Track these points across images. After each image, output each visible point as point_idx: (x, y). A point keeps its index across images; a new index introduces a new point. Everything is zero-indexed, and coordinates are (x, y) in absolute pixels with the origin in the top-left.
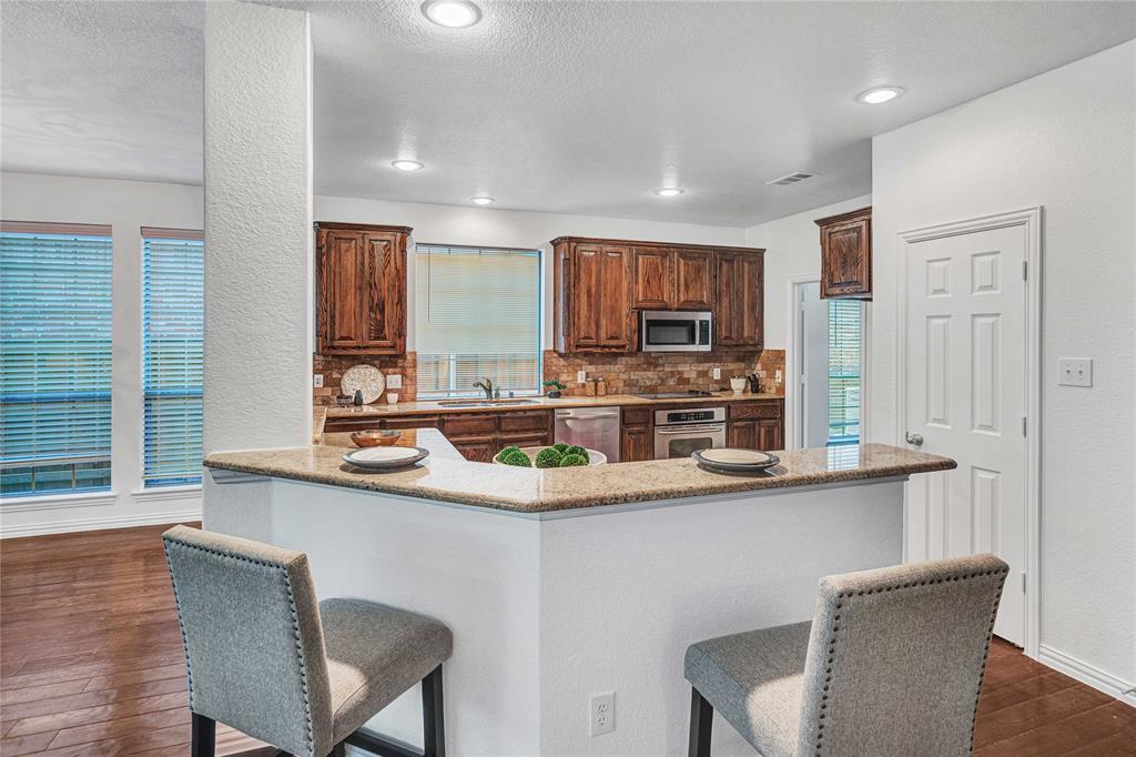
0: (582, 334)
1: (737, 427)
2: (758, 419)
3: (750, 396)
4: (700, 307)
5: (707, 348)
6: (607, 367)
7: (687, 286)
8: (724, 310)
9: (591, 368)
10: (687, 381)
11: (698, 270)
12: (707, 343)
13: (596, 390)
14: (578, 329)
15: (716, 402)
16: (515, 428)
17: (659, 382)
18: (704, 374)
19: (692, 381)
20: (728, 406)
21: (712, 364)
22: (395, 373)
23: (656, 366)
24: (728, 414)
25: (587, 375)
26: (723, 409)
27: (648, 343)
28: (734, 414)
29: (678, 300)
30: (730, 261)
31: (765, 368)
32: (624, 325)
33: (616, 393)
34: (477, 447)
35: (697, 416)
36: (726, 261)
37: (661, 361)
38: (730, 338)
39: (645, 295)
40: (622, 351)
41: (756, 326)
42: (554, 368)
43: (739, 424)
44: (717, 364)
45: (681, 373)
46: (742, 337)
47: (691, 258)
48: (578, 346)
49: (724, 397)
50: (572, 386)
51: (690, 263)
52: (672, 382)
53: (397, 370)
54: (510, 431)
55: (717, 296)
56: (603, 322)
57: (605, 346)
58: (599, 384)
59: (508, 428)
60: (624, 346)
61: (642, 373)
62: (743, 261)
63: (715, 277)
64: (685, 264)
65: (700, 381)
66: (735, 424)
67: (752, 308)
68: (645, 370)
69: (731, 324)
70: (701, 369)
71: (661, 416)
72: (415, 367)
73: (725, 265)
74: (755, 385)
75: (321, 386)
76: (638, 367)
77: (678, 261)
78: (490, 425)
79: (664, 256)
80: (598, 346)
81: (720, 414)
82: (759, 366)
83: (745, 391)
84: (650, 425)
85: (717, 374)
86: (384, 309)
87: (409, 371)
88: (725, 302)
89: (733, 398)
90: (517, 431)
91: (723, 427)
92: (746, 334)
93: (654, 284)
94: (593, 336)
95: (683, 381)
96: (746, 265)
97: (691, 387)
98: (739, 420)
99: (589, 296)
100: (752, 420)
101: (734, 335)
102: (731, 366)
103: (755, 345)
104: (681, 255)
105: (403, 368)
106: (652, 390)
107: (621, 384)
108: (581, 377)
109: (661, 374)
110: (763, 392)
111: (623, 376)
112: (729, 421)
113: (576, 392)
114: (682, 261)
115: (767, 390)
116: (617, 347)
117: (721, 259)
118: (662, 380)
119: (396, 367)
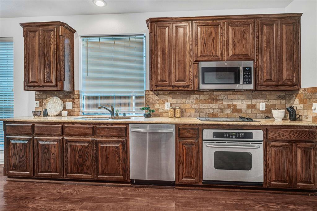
0: (159, 79)
1: (274, 146)
2: (295, 142)
3: (288, 123)
4: (246, 58)
5: (251, 87)
6: (184, 101)
7: (234, 45)
8: (265, 61)
9: (174, 101)
10: (240, 111)
11: (243, 33)
12: (250, 83)
13: (175, 114)
14: (157, 75)
15: (254, 125)
16: (105, 134)
17: (219, 111)
18: (253, 106)
19: (243, 111)
20: (266, 129)
21: (258, 100)
22: (69, 101)
23: (217, 100)
24: (266, 135)
25: (171, 105)
26: (261, 132)
27: (203, 83)
28: (271, 135)
29: (228, 54)
30: (271, 25)
31: (302, 102)
32: (187, 72)
33: (190, 116)
34: (83, 144)
35: (237, 135)
36: (266, 25)
37: (220, 98)
38: (271, 80)
39: (202, 52)
40: (187, 89)
41: (293, 71)
42: (151, 101)
43: (276, 144)
44: (263, 100)
45: (235, 105)
46: (281, 79)
47: (237, 25)
48: (157, 86)
49: (263, 122)
50: (162, 111)
51: (237, 28)
52: (228, 111)
53: (71, 100)
54: (102, 136)
55: (259, 50)
56: (173, 70)
57: (175, 86)
58: (176, 110)
59: (101, 134)
60: (188, 86)
61: (208, 105)
62: (281, 24)
63: (258, 37)
64: (233, 30)
65: (250, 111)
66: (272, 144)
67: (290, 58)
68: (209, 103)
69: (271, 70)
70: (250, 103)
71: (208, 134)
72: (79, 98)
73: (265, 28)
74: (292, 114)
75: (38, 106)
76: (205, 101)
77: (228, 28)
78: (90, 131)
79: (216, 25)
80: (170, 86)
81: (258, 135)
82: (297, 101)
83: (284, 119)
84: (200, 139)
85: (262, 106)
86: (50, 66)
87: (76, 100)
88: (266, 54)
89: (274, 123)
90: (107, 137)
91: (262, 145)
92: (284, 77)
93: (209, 45)
94: (167, 80)
95: (236, 110)
96: (284, 27)
97: (242, 115)
98: (276, 141)
99: (163, 53)
100: (289, 141)
101: (274, 78)
102: (274, 102)
103: (293, 85)
104: (230, 24)
105: (73, 99)
106: (214, 115)
107: (193, 111)
108: (167, 106)
109: (220, 105)
110: (300, 120)
111: (196, 107)
112: (267, 141)
113: (165, 114)
114: (230, 28)
115: (304, 119)
116: (183, 86)
117: (262, 25)
118: (221, 109)
119: (70, 98)
